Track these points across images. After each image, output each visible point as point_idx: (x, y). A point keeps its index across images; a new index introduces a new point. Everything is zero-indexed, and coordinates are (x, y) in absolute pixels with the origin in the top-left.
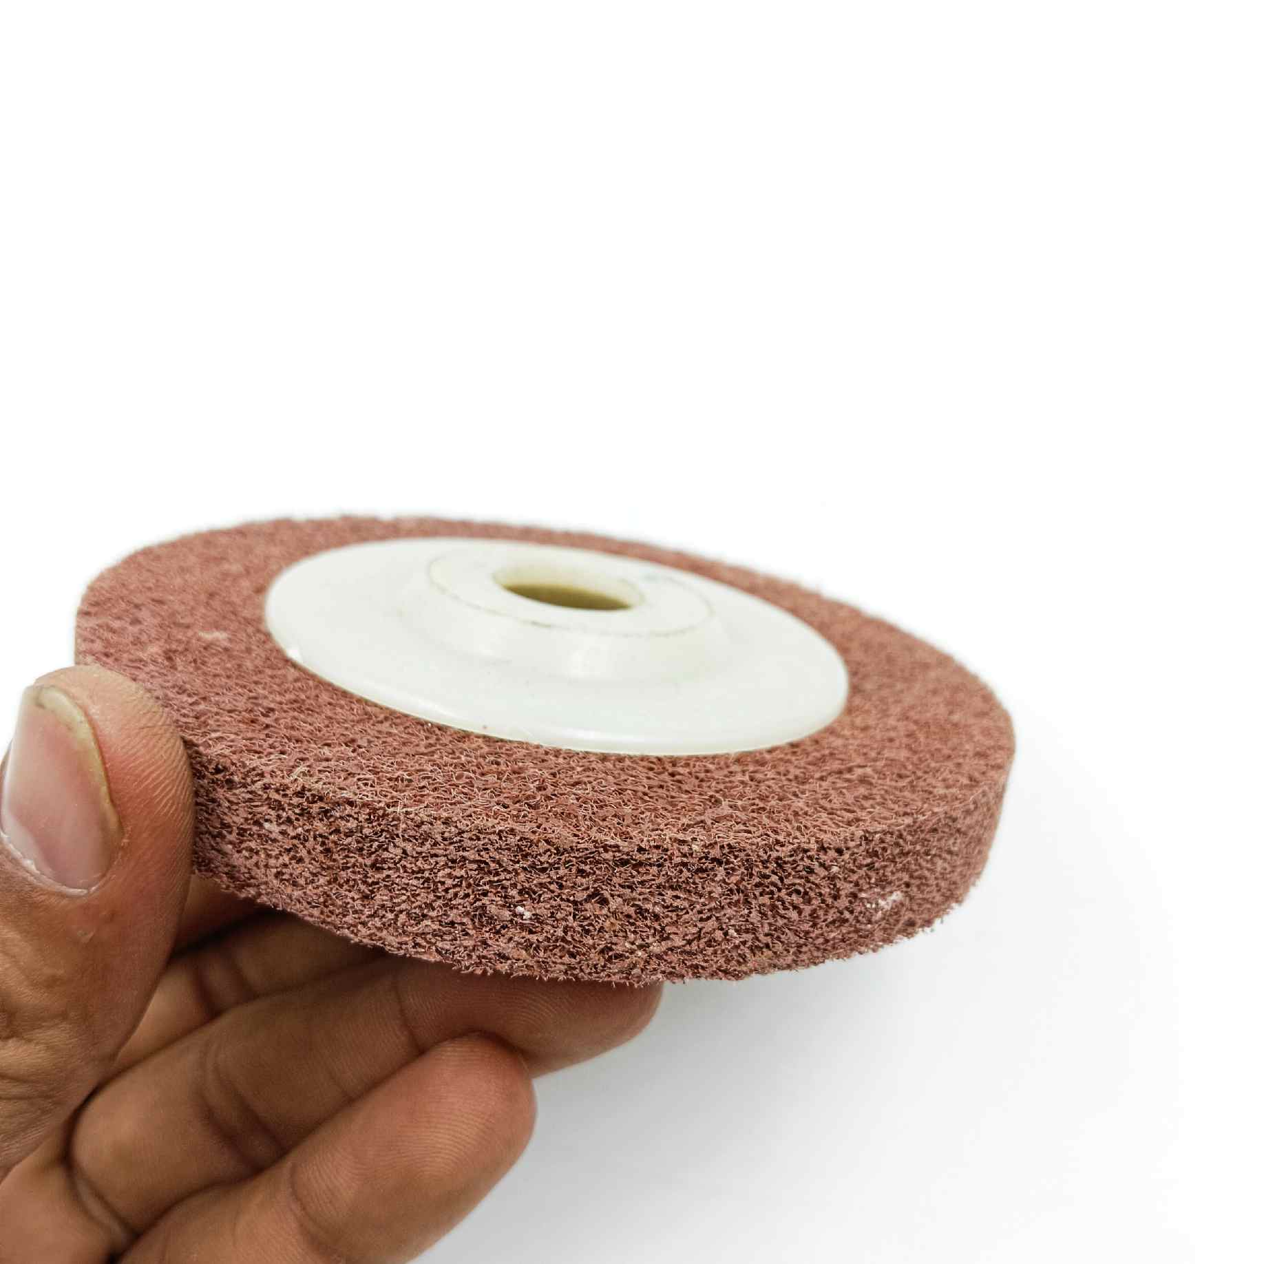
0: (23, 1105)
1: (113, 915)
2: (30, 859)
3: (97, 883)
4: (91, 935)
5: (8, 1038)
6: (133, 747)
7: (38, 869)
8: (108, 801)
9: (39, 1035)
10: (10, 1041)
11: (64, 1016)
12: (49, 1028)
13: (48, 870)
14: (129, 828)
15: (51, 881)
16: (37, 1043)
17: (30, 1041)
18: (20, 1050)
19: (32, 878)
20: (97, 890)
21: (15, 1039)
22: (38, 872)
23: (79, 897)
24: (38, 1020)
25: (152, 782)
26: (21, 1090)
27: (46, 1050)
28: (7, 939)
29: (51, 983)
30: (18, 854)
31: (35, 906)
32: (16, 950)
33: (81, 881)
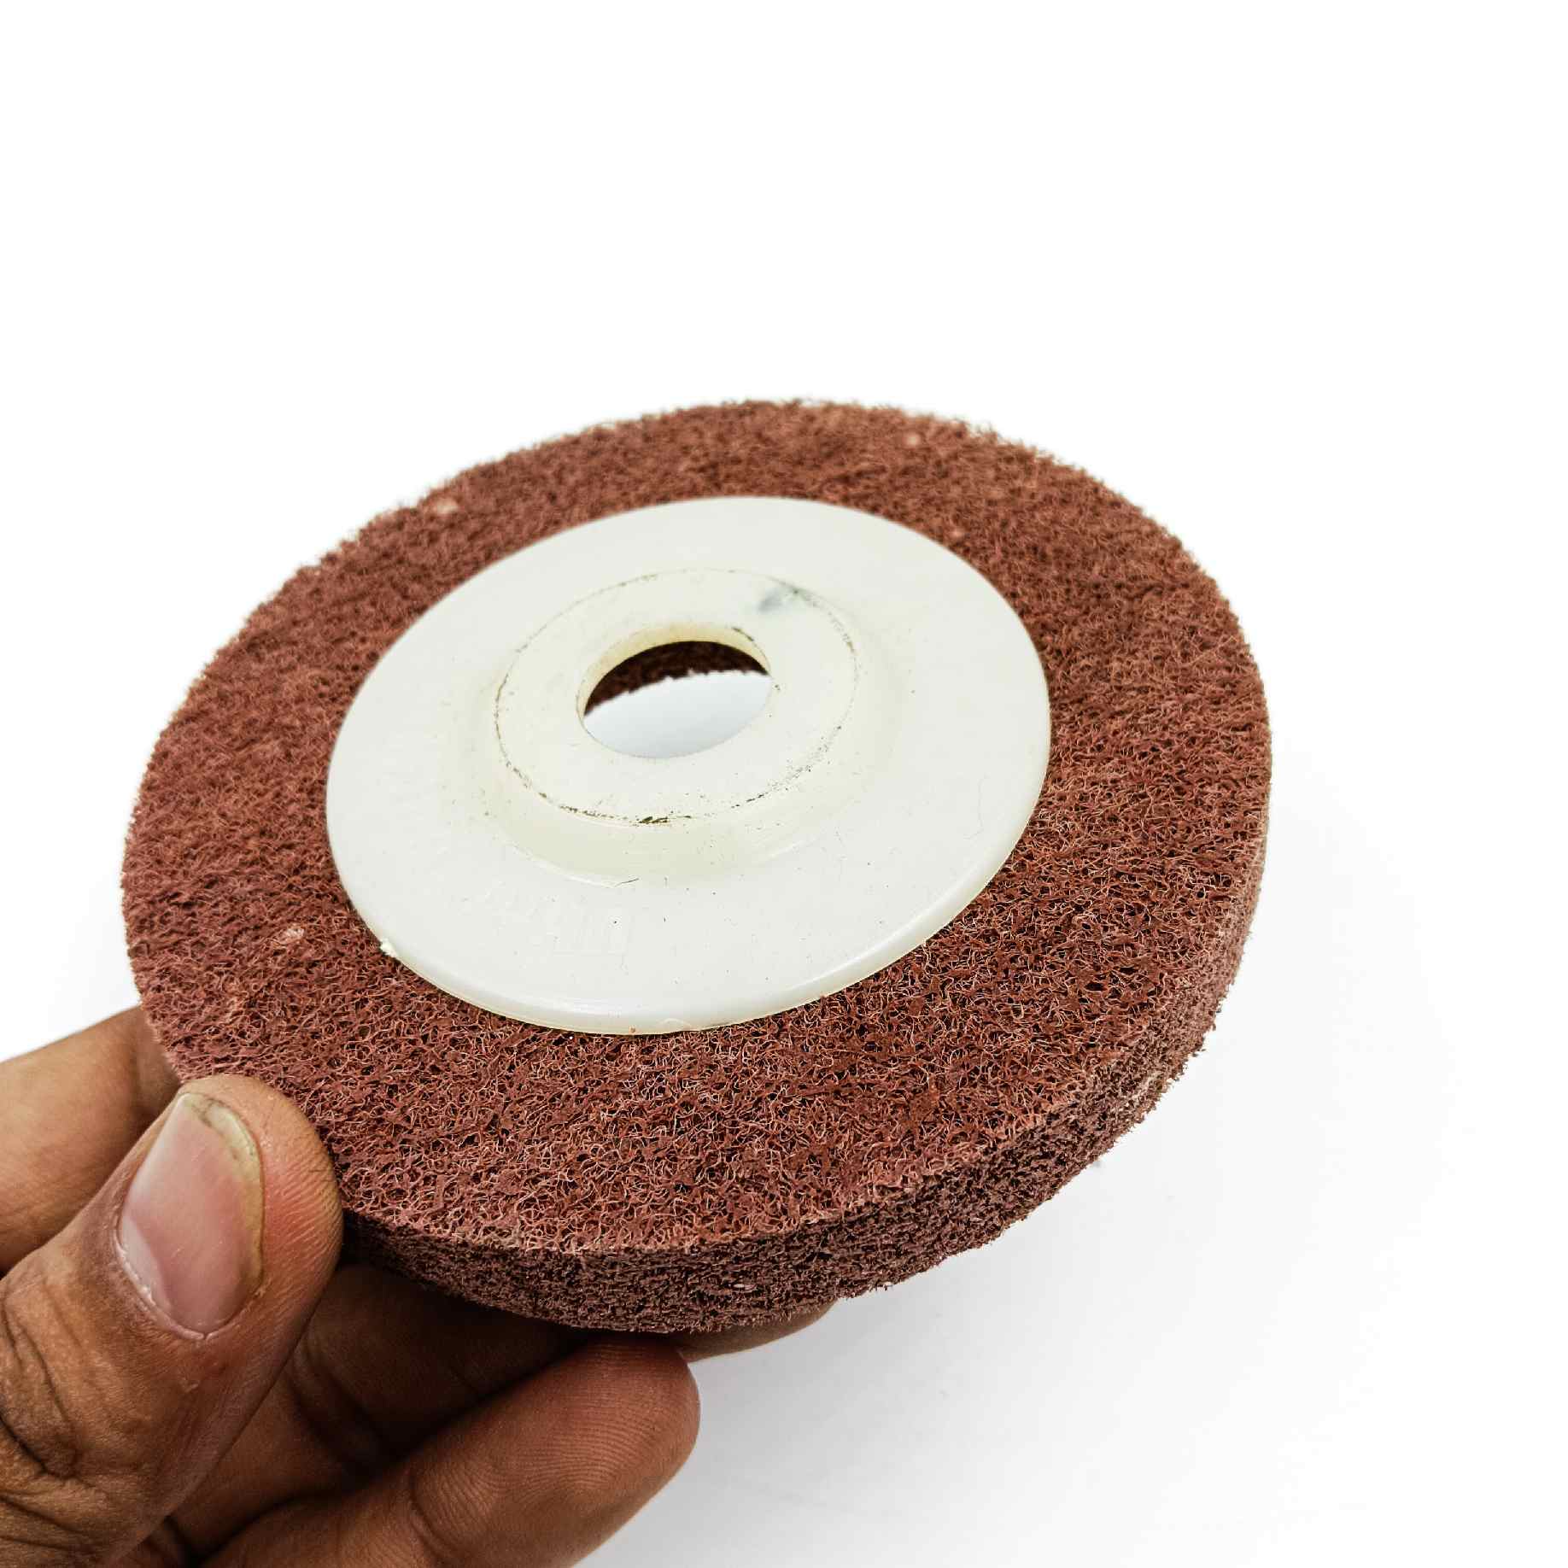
0: (59, 1555)
1: (224, 1369)
2: (148, 1286)
3: (216, 1330)
4: (195, 1386)
5: (66, 1478)
6: (298, 1193)
7: (154, 1299)
8: (257, 1245)
9: (103, 1481)
10: (68, 1483)
11: (135, 1466)
12: (116, 1476)
13: (167, 1304)
14: (270, 1280)
15: (166, 1316)
16: (99, 1491)
17: (89, 1486)
18: (78, 1495)
19: (146, 1309)
20: (214, 1338)
21: (75, 1481)
22: (154, 1304)
23: (194, 1341)
24: (110, 1464)
25: (307, 1236)
26: (63, 1539)
27: (105, 1500)
28: (98, 1369)
29: (132, 1428)
30: (134, 1277)
31: (141, 1339)
32: (105, 1383)
33: (200, 1324)
